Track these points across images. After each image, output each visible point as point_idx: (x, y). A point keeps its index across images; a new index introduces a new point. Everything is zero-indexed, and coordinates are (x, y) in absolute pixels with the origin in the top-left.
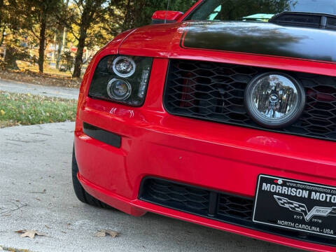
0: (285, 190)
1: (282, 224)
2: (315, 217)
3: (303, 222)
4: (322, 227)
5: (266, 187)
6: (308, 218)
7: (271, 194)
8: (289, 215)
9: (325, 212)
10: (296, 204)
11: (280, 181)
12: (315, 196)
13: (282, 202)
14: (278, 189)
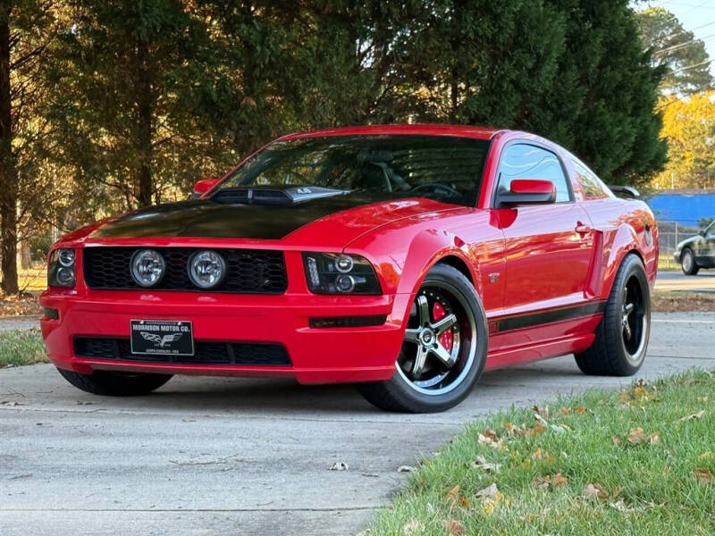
0: (147, 328)
1: (150, 352)
2: (166, 343)
3: (160, 348)
4: (171, 349)
5: (135, 327)
6: (162, 345)
7: (138, 332)
8: (151, 344)
9: (170, 338)
10: (154, 336)
11: (142, 322)
12: (163, 328)
13: (146, 336)
14: (142, 328)
